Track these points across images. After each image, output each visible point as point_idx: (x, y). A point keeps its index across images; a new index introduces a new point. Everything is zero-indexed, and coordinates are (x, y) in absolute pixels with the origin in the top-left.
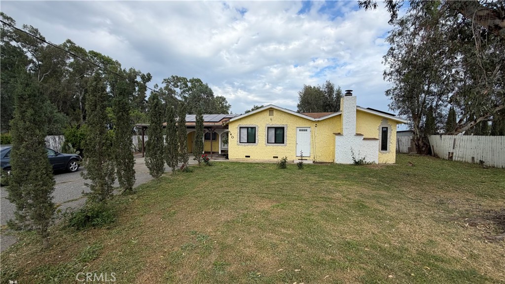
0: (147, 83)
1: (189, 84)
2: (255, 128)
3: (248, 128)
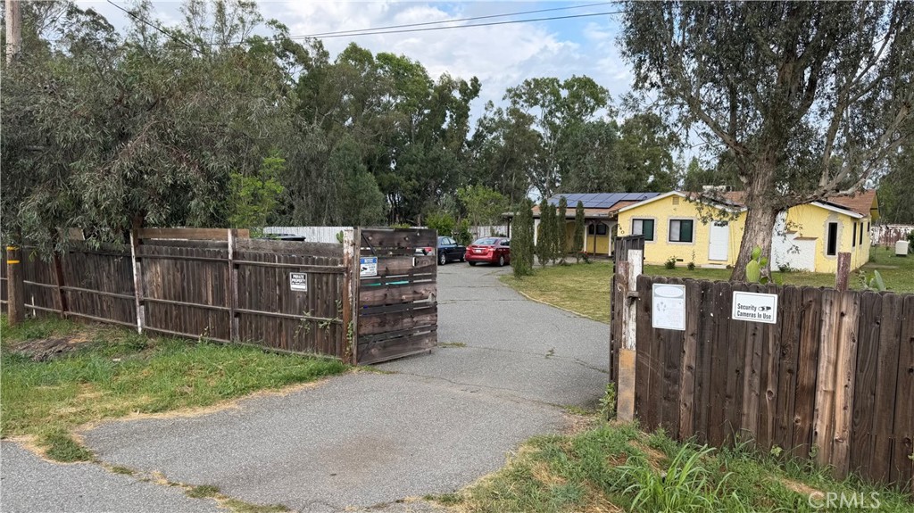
0: (471, 101)
2: (653, 220)
3: (644, 220)
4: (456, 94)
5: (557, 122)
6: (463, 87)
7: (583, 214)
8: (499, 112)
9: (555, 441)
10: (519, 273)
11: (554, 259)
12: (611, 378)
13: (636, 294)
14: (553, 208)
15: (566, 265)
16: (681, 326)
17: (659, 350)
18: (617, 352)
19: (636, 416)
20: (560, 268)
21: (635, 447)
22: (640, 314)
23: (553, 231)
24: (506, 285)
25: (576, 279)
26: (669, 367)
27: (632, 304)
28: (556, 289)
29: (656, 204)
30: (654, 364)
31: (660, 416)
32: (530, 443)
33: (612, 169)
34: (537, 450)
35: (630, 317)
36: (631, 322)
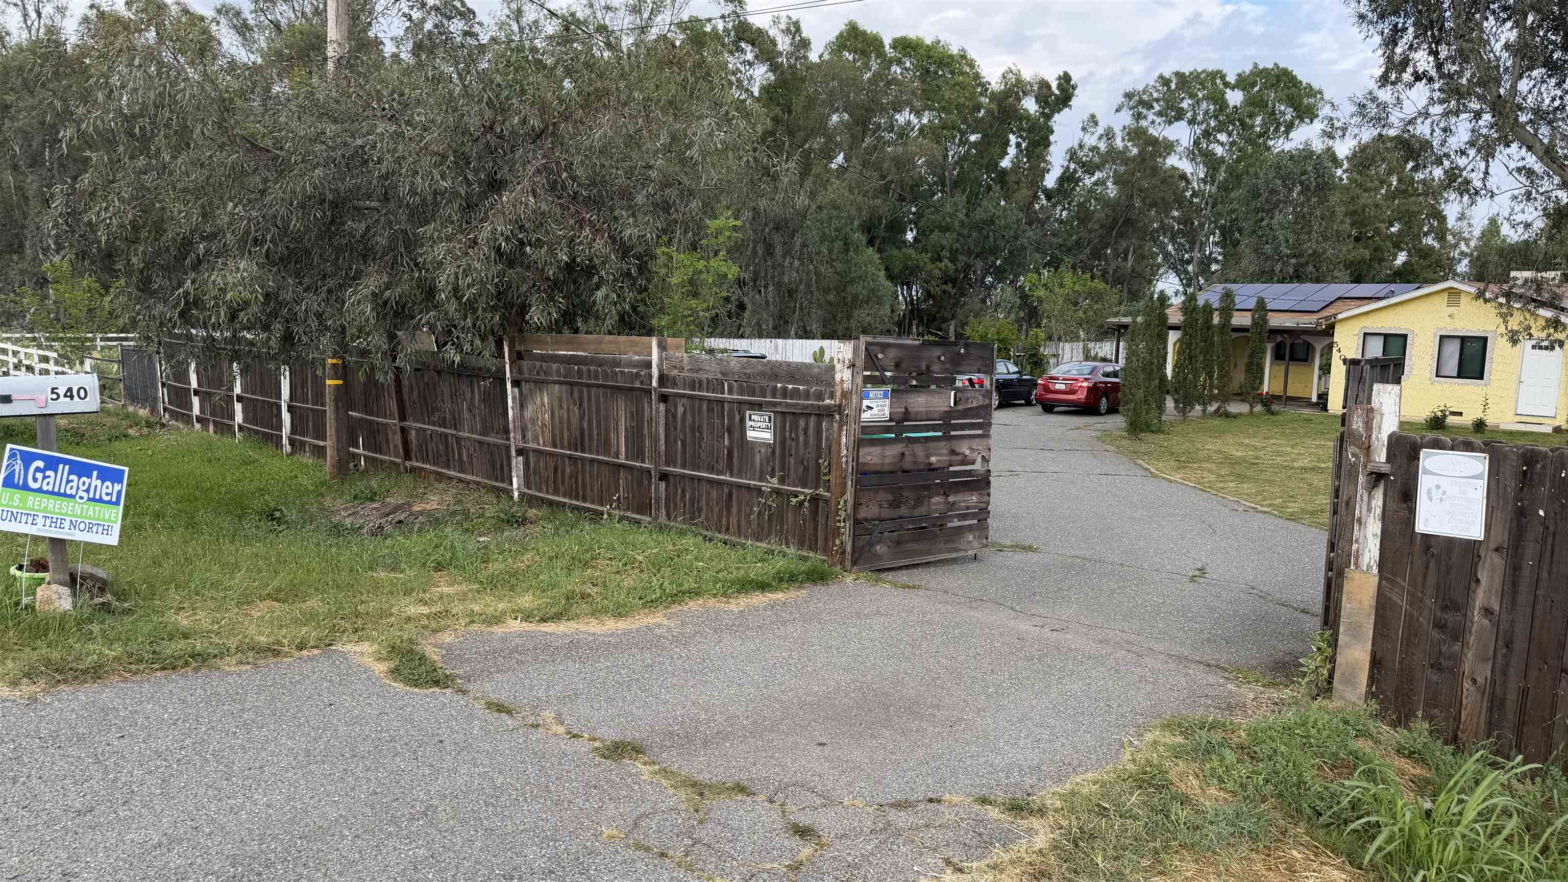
0: (1057, 117)
1: (1235, 98)
2: (1405, 337)
3: (1386, 336)
4: (1030, 105)
5: (1219, 151)
6: (1043, 91)
7: (1266, 321)
8: (1109, 135)
9: (1212, 727)
10: (1136, 428)
11: (1204, 404)
12: (1326, 623)
13: (1386, 469)
14: (1208, 309)
15: (1227, 415)
16: (1476, 532)
17: (1425, 577)
18: (1341, 574)
19: (1370, 695)
20: (1216, 422)
21: (1368, 750)
22: (1392, 505)
23: (1205, 352)
24: (1109, 447)
25: (1247, 441)
26: (1445, 608)
27: (1375, 486)
28: (1208, 459)
29: (1412, 307)
30: (1414, 601)
31: (1420, 699)
32: (1166, 726)
33: (1326, 239)
34: (1180, 739)
35: (1369, 510)
36: (1371, 520)
